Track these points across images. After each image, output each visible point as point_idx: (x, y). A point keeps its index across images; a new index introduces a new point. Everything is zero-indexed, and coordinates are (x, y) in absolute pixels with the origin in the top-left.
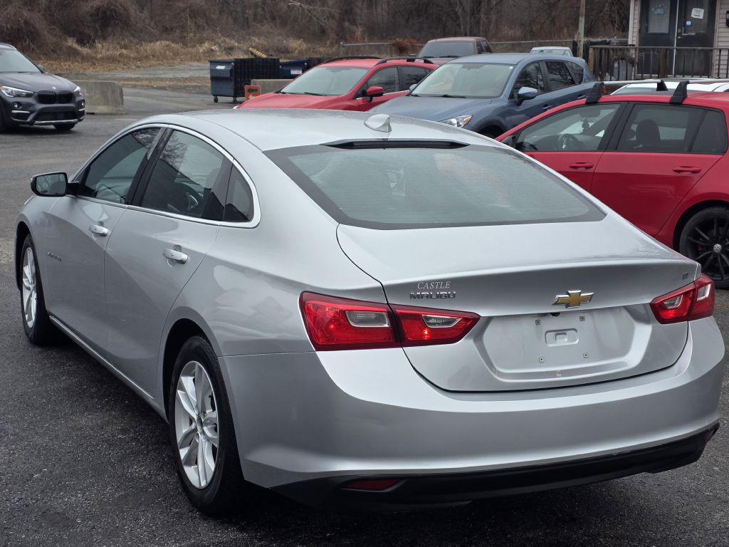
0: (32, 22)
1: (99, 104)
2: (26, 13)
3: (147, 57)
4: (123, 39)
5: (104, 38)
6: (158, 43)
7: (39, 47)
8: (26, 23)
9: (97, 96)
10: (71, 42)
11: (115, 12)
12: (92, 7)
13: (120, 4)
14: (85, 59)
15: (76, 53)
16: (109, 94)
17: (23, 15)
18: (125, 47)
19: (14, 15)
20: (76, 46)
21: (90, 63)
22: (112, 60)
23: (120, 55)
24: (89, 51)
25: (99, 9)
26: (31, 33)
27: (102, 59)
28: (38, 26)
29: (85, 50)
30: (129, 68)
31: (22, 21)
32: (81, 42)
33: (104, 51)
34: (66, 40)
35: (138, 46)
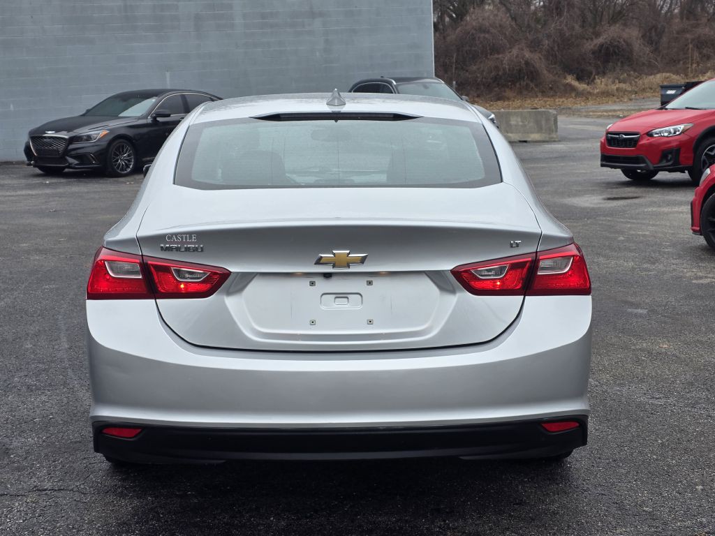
0: (533, 62)
1: (532, 133)
2: (527, 55)
3: (644, 90)
4: (622, 74)
5: (604, 74)
6: (658, 76)
7: (536, 86)
8: (527, 63)
9: (531, 124)
10: (570, 80)
11: (618, 47)
12: (596, 45)
13: (624, 41)
14: (579, 94)
15: (573, 89)
16: (543, 123)
17: (524, 56)
18: (624, 81)
19: (517, 57)
20: (575, 83)
21: (584, 98)
22: (606, 94)
23: (617, 89)
24: (585, 86)
25: (603, 45)
26: (532, 72)
27: (597, 95)
28: (537, 65)
29: (581, 86)
30: (621, 101)
31: (523, 62)
32: (579, 79)
33: (603, 86)
34: (565, 78)
35: (636, 80)
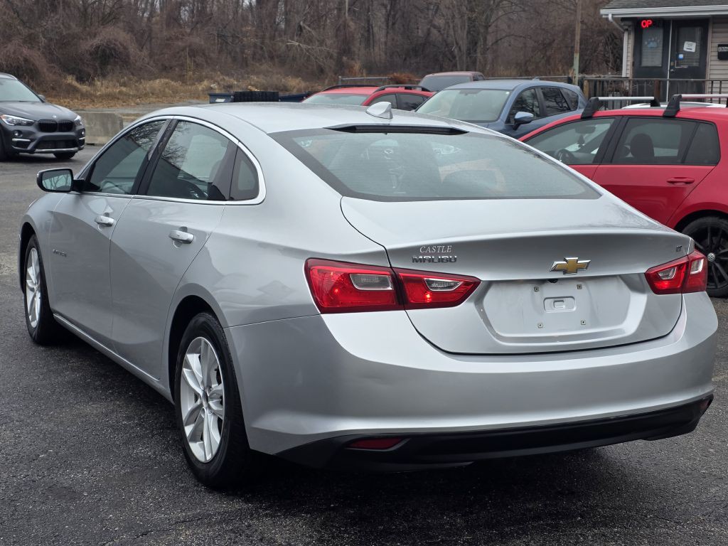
0: (32, 59)
1: (99, 136)
2: (25, 51)
3: (146, 95)
4: (123, 78)
5: (104, 76)
6: (158, 81)
7: (38, 85)
8: (26, 60)
9: (98, 127)
10: (71, 80)
11: (115, 50)
12: (92, 46)
13: (120, 43)
14: (84, 96)
15: (76, 90)
16: (110, 126)
17: (22, 52)
18: (124, 85)
19: (14, 53)
20: (75, 83)
21: (89, 100)
22: (111, 97)
23: (119, 92)
24: (89, 89)
25: (99, 47)
26: (31, 70)
27: (101, 96)
28: (37, 63)
29: (84, 88)
30: (128, 105)
31: (22, 59)
32: (80, 79)
33: (103, 89)
34: (65, 78)
35: (137, 84)
